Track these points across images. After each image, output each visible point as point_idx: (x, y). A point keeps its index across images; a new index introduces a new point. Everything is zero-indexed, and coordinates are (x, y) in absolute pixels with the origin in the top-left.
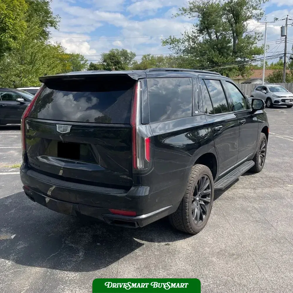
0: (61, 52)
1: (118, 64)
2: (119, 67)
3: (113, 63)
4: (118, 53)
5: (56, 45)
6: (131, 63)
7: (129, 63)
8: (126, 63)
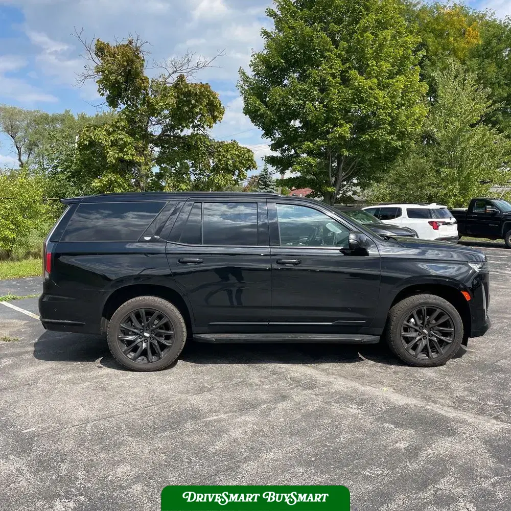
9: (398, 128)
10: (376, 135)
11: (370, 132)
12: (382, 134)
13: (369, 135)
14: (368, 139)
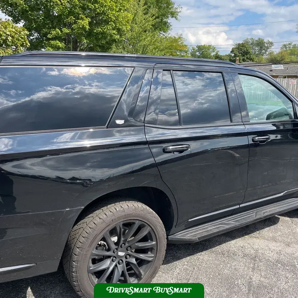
0: (181, 44)
1: (247, 55)
2: (247, 58)
3: (242, 53)
4: (253, 42)
5: (177, 37)
6: (267, 53)
7: (264, 53)
8: (260, 53)
9: (117, 26)
10: (106, 29)
11: (102, 26)
12: (109, 29)
13: (102, 29)
14: (101, 31)
